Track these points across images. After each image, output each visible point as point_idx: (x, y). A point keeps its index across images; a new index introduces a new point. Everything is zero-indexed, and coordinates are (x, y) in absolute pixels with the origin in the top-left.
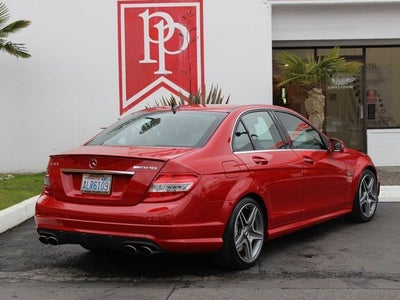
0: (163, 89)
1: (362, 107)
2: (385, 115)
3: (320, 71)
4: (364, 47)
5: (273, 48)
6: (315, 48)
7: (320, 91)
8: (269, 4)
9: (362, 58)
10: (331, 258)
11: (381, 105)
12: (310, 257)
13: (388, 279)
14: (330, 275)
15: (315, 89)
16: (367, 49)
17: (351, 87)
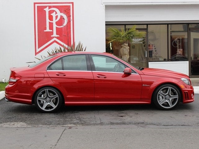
0: (55, 43)
1: (146, 52)
2: (157, 55)
3: (127, 35)
4: (147, 25)
5: (106, 25)
6: (125, 25)
7: (127, 45)
8: (104, 5)
9: (146, 30)
10: (131, 117)
11: (156, 51)
12: (122, 117)
13: (155, 124)
14: (130, 123)
15: (125, 44)
16: (149, 25)
17: (141, 43)
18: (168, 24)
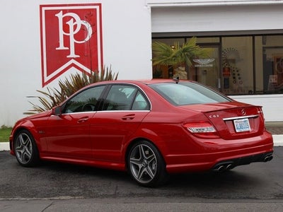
1: (219, 80)
3: (183, 54)
4: (220, 37)
5: (152, 38)
6: (186, 38)
8: (149, 6)
9: (219, 45)
11: (240, 78)
15: (180, 68)
16: (223, 38)
17: (211, 65)
18: (253, 36)
